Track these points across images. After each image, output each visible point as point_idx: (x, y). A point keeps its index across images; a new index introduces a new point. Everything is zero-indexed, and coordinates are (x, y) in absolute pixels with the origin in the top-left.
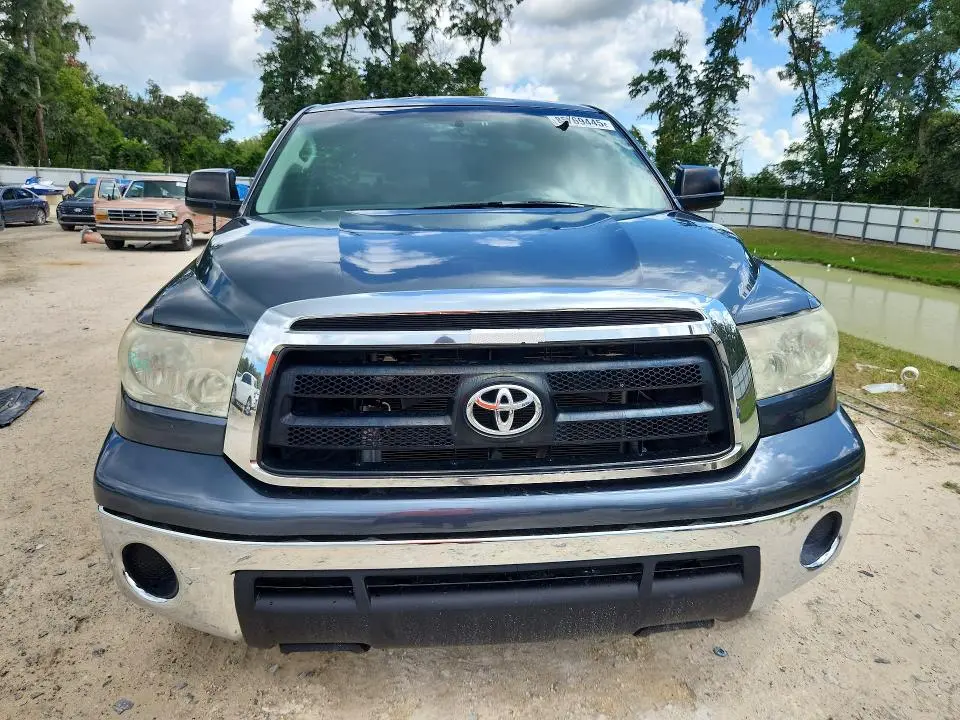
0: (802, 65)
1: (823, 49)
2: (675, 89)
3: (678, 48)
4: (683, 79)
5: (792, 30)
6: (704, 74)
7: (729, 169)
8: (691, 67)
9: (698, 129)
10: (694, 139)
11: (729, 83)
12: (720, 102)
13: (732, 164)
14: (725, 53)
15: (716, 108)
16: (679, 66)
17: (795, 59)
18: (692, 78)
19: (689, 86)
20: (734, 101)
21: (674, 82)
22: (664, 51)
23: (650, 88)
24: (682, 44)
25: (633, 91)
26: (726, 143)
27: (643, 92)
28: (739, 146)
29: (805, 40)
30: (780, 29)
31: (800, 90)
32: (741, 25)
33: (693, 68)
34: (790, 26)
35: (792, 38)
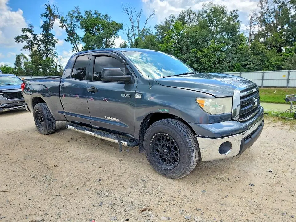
0: (71, 38)
1: (76, 34)
2: (33, 41)
3: (30, 28)
4: (35, 39)
5: (66, 27)
6: (42, 37)
7: (58, 67)
8: (37, 35)
9: (45, 55)
10: (44, 58)
11: (51, 41)
12: (50, 47)
13: (59, 66)
14: (48, 32)
15: (49, 49)
16: (32, 34)
17: (69, 36)
18: (38, 38)
19: (38, 41)
20: (55, 47)
21: (32, 39)
22: (26, 29)
23: (24, 40)
24: (31, 27)
25: (17, 41)
26: (55, 59)
27: (21, 42)
28: (60, 61)
29: (71, 31)
30: (62, 27)
31: (72, 45)
32: (51, 24)
33: (38, 35)
34: (65, 26)
35: (67, 30)
